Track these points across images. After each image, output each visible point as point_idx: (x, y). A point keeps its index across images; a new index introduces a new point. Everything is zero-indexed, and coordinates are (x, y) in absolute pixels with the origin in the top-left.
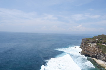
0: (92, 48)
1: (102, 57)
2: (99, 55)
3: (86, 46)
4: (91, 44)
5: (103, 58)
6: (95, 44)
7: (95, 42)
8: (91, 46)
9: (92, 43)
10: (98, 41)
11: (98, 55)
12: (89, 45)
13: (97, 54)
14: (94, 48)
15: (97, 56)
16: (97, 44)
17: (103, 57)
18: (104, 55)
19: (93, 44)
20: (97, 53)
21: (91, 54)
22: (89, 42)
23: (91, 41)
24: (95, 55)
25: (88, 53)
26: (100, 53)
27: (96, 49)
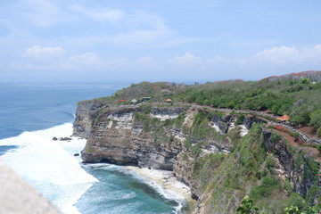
0: (120, 131)
1: (153, 156)
2: (144, 153)
3: (101, 129)
4: (116, 118)
5: (157, 161)
6: (130, 118)
7: (129, 111)
8: (117, 127)
9: (120, 113)
10: (138, 106)
11: (140, 155)
12: (111, 123)
13: (139, 151)
14: (128, 133)
15: (138, 157)
16: (137, 117)
17: (157, 158)
18: (160, 150)
19: (123, 118)
20: (137, 147)
21: (119, 155)
22: (108, 113)
23: (114, 108)
24: (131, 154)
25: (108, 152)
26: (147, 144)
27: (133, 132)
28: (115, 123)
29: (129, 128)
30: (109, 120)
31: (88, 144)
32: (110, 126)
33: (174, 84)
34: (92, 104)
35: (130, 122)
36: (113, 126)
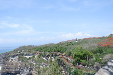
0: (13, 63)
1: (25, 70)
2: (22, 69)
3: (7, 62)
4: (12, 58)
6: (17, 58)
7: (16, 55)
8: (12, 61)
9: (13, 56)
11: (21, 70)
12: (10, 60)
13: (20, 69)
14: (16, 63)
15: (20, 71)
16: (19, 57)
17: (26, 71)
18: (27, 68)
19: (14, 58)
20: (19, 68)
21: (13, 71)
22: (9, 57)
24: (18, 70)
26: (23, 66)
27: (18, 63)
28: (12, 60)
29: (17, 61)
30: (10, 59)
31: (2, 68)
32: (10, 61)
33: (33, 46)
34: (5, 54)
35: (17, 59)
36: (11, 61)
